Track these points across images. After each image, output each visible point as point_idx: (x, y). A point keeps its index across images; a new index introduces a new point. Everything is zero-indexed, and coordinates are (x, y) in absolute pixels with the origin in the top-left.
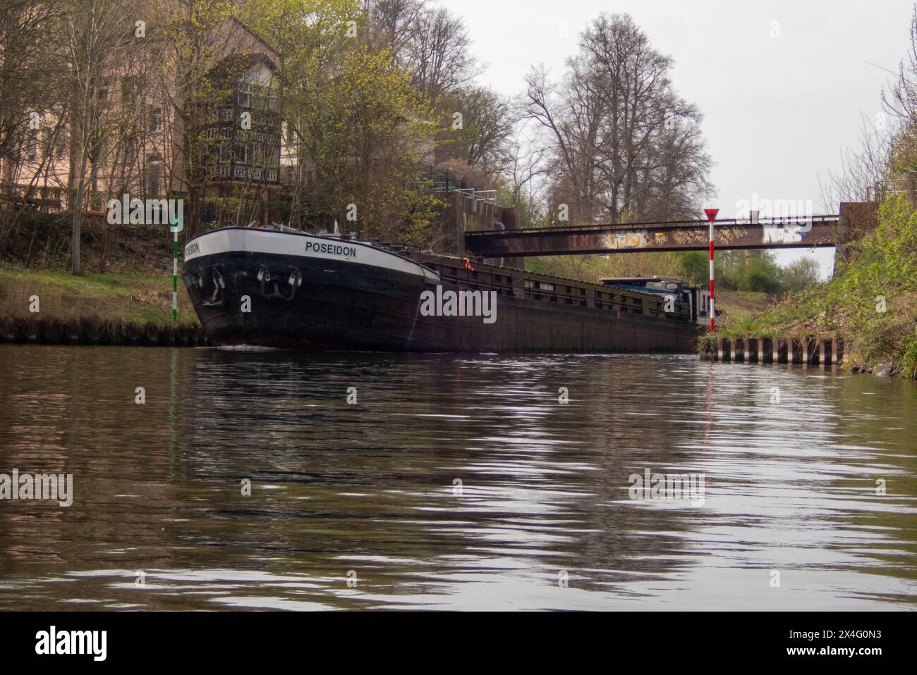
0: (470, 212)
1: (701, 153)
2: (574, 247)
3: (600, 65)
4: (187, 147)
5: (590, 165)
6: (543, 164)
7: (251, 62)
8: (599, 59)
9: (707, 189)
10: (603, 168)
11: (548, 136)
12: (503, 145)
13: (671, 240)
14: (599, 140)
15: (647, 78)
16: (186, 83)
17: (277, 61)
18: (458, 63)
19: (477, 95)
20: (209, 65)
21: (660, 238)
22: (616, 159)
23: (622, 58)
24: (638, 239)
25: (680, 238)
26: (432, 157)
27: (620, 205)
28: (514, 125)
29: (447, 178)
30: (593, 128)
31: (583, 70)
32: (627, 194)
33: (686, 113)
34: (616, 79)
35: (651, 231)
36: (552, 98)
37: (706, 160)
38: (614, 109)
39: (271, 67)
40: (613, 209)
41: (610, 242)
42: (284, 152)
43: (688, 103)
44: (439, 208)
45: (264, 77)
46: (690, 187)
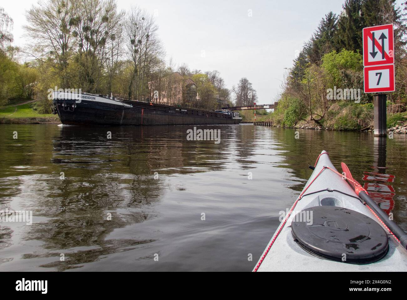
0: (223, 105)
1: (256, 96)
2: (237, 109)
3: (242, 85)
4: (183, 96)
5: (241, 98)
6: (235, 98)
7: (192, 84)
8: (242, 84)
9: (257, 101)
10: (243, 99)
11: (236, 95)
12: (230, 96)
13: (251, 108)
14: (242, 95)
15: (249, 86)
16: (183, 87)
17: (196, 84)
18: (223, 85)
19: (226, 89)
20: (186, 85)
21: (249, 108)
22: (244, 97)
23: (245, 84)
24: (246, 108)
25: (252, 108)
26: (218, 97)
27: (245, 104)
28: (231, 93)
29: (220, 100)
30: (242, 93)
31: (240, 85)
32: (246, 102)
33: (254, 91)
34: (244, 86)
35: (248, 107)
36: (236, 89)
37: (257, 97)
38: (244, 91)
39: (195, 85)
40: (244, 104)
41: (242, 108)
42: (197, 97)
43: (254, 89)
44: (218, 104)
45: (194, 86)
46: (255, 101)
